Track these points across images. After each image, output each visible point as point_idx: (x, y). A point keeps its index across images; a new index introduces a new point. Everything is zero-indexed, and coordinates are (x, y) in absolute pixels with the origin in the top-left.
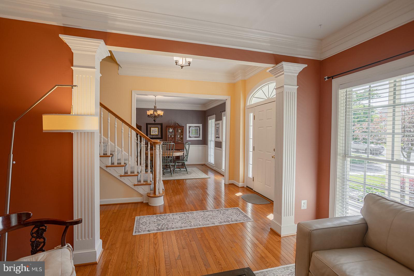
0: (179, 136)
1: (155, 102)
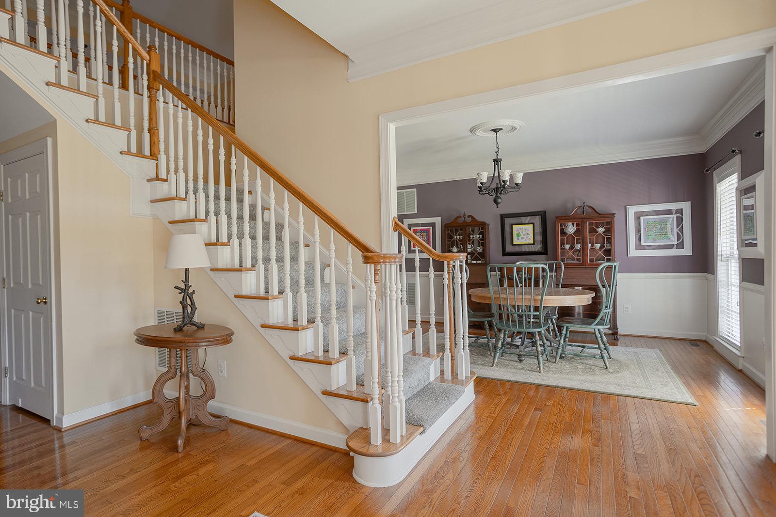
0: (598, 246)
1: (498, 147)
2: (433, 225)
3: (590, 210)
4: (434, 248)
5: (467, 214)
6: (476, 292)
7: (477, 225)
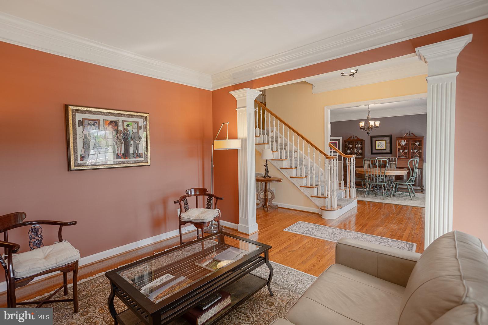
0: (416, 151)
1: (369, 111)
2: (339, 140)
3: (412, 135)
4: (339, 149)
5: (355, 136)
6: (359, 169)
7: (359, 141)
